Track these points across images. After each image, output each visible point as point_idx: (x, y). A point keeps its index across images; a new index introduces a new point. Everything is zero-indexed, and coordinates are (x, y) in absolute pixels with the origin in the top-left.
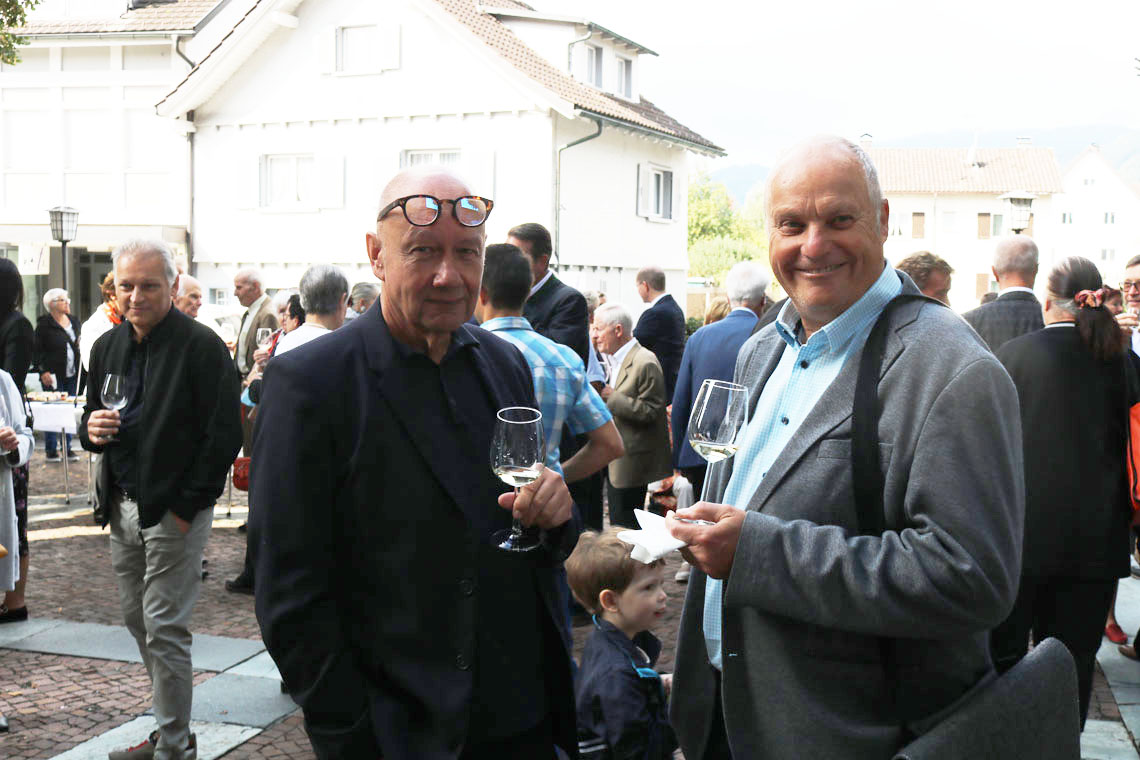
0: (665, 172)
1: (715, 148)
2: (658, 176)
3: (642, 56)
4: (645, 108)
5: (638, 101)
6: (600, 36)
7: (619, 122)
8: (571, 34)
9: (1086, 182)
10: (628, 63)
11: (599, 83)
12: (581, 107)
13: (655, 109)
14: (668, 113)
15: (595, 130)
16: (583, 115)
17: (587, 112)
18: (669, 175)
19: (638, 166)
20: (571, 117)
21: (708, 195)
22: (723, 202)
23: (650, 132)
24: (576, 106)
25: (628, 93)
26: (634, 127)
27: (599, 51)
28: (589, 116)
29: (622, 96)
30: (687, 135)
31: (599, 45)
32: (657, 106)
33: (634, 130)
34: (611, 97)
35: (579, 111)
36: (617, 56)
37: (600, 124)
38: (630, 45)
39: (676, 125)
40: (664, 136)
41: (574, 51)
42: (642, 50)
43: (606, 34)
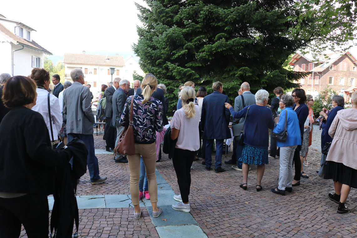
0: (38, 58)
1: (50, 53)
2: (37, 59)
3: (32, 31)
4: (33, 43)
5: (32, 41)
6: (22, 26)
7: (28, 46)
8: (15, 25)
9: (130, 64)
10: (29, 32)
11: (22, 36)
12: (18, 42)
13: (36, 43)
14: (39, 44)
15: (22, 47)
16: (19, 44)
17: (20, 43)
18: (39, 59)
19: (32, 56)
20: (16, 44)
21: (47, 63)
22: (51, 64)
23: (35, 49)
24: (17, 42)
25: (29, 39)
26: (31, 47)
27: (22, 29)
28: (21, 44)
29: (28, 40)
30: (44, 50)
31: (22, 28)
32: (36, 42)
33: (31, 48)
34: (25, 40)
35: (18, 43)
36: (27, 31)
37: (23, 46)
38: (30, 28)
39: (41, 47)
40: (38, 50)
41: (16, 28)
42: (33, 30)
43: (24, 25)
